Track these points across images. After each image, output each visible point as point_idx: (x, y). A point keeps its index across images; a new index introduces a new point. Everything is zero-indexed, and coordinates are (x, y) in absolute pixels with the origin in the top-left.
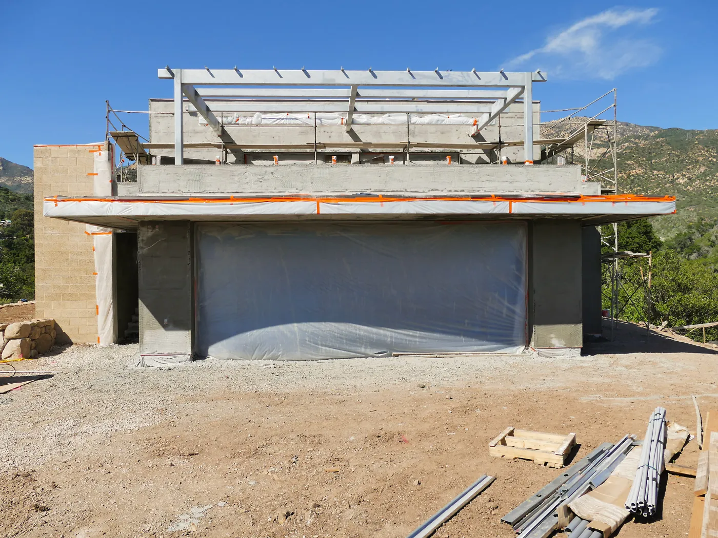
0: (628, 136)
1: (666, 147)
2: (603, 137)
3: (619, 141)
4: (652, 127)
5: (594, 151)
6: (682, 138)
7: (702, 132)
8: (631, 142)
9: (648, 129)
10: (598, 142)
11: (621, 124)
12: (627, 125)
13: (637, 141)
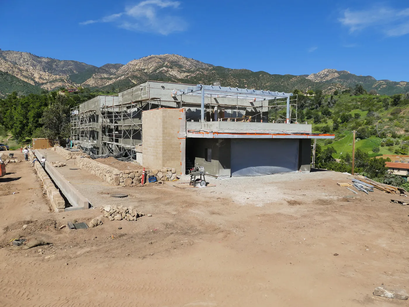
0: (199, 68)
1: (217, 76)
2: (186, 67)
3: (194, 70)
4: (209, 64)
5: (182, 74)
6: (224, 72)
7: (232, 70)
8: (201, 71)
9: (208, 65)
10: (184, 70)
11: (195, 61)
12: (198, 62)
13: (203, 71)
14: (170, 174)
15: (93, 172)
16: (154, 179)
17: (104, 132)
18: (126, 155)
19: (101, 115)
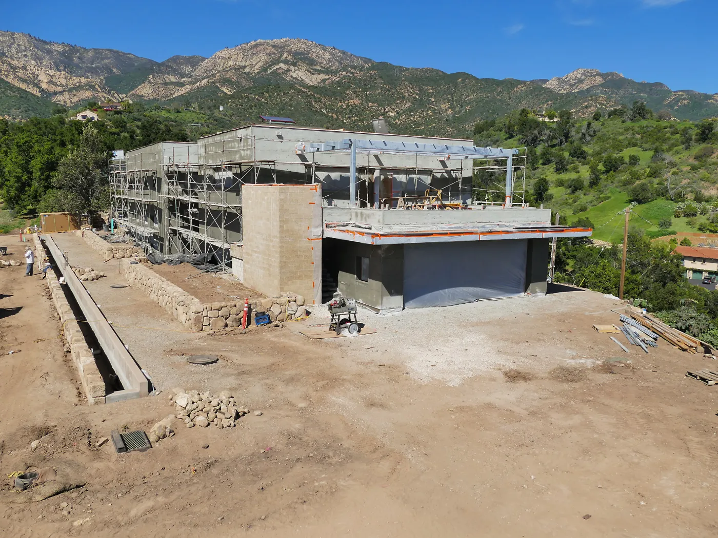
0: (346, 66)
1: (379, 81)
2: (322, 63)
3: (338, 69)
4: (365, 58)
5: (315, 76)
6: (391, 73)
7: (407, 69)
8: (348, 71)
9: (362, 60)
10: (319, 68)
11: (339, 52)
12: (344, 53)
13: (353, 70)
14: (294, 306)
15: (153, 296)
16: (264, 318)
17: (171, 210)
18: (214, 261)
19: (165, 179)
